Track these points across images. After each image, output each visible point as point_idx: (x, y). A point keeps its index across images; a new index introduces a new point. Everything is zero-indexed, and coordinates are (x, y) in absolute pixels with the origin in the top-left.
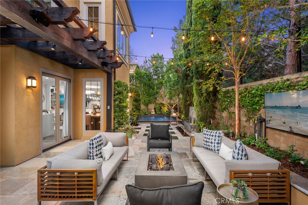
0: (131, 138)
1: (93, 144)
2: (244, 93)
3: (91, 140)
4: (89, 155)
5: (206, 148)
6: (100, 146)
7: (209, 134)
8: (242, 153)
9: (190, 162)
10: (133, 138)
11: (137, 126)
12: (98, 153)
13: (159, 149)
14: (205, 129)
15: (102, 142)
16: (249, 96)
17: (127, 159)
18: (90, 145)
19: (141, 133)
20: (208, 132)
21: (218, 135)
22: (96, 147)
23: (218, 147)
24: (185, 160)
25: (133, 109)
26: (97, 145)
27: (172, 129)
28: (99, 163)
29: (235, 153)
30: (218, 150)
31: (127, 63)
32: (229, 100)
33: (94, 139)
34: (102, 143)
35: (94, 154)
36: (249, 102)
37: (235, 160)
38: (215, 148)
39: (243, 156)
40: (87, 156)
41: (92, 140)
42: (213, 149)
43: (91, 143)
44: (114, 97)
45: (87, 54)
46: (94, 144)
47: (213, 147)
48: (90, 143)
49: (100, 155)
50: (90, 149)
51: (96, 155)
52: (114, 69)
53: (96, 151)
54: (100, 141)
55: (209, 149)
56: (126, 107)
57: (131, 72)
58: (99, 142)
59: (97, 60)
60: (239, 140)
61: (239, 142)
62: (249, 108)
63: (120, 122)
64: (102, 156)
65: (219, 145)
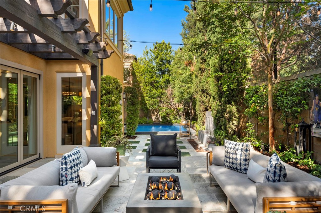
0: (124, 154)
1: (66, 163)
2: (279, 90)
3: (63, 157)
4: (61, 180)
5: (228, 167)
6: (77, 167)
7: (233, 147)
8: (280, 172)
9: (206, 187)
10: (127, 155)
11: (134, 139)
12: (74, 176)
13: (164, 170)
14: (227, 140)
15: (80, 160)
16: (286, 94)
17: (117, 184)
18: (62, 165)
19: (140, 149)
20: (231, 145)
21: (245, 149)
22: (71, 168)
23: (245, 165)
24: (200, 184)
25: (128, 116)
26: (73, 165)
27: (181, 142)
28: (73, 190)
29: (270, 173)
30: (246, 169)
31: (120, 53)
32: (258, 101)
33: (69, 156)
34: (81, 162)
35: (68, 178)
36: (287, 103)
37: (269, 182)
38: (241, 167)
39: (282, 177)
40: (58, 181)
41: (65, 157)
42: (239, 168)
43: (64, 162)
44: (102, 98)
45: (60, 37)
46: (68, 164)
47: (239, 166)
48: (62, 162)
49: (77, 178)
50: (62, 170)
51: (71, 179)
52: (101, 60)
53: (72, 174)
54: (78, 158)
55: (233, 168)
56: (118, 112)
57: (125, 67)
58: (75, 161)
59: (76, 46)
60: (275, 155)
61: (275, 157)
62: (287, 110)
63: (109, 133)
64: (80, 180)
65: (246, 162)
